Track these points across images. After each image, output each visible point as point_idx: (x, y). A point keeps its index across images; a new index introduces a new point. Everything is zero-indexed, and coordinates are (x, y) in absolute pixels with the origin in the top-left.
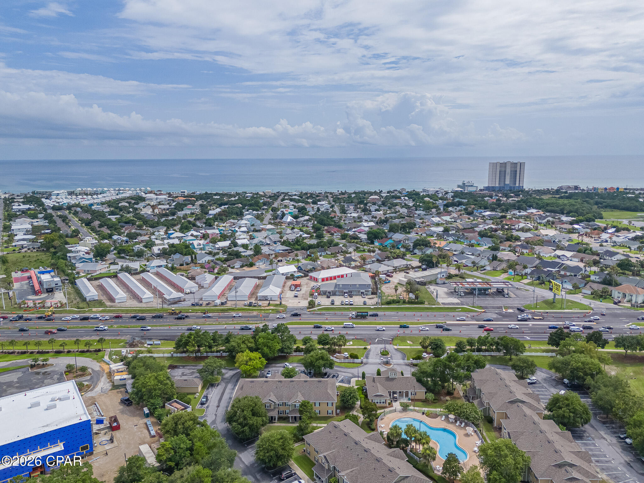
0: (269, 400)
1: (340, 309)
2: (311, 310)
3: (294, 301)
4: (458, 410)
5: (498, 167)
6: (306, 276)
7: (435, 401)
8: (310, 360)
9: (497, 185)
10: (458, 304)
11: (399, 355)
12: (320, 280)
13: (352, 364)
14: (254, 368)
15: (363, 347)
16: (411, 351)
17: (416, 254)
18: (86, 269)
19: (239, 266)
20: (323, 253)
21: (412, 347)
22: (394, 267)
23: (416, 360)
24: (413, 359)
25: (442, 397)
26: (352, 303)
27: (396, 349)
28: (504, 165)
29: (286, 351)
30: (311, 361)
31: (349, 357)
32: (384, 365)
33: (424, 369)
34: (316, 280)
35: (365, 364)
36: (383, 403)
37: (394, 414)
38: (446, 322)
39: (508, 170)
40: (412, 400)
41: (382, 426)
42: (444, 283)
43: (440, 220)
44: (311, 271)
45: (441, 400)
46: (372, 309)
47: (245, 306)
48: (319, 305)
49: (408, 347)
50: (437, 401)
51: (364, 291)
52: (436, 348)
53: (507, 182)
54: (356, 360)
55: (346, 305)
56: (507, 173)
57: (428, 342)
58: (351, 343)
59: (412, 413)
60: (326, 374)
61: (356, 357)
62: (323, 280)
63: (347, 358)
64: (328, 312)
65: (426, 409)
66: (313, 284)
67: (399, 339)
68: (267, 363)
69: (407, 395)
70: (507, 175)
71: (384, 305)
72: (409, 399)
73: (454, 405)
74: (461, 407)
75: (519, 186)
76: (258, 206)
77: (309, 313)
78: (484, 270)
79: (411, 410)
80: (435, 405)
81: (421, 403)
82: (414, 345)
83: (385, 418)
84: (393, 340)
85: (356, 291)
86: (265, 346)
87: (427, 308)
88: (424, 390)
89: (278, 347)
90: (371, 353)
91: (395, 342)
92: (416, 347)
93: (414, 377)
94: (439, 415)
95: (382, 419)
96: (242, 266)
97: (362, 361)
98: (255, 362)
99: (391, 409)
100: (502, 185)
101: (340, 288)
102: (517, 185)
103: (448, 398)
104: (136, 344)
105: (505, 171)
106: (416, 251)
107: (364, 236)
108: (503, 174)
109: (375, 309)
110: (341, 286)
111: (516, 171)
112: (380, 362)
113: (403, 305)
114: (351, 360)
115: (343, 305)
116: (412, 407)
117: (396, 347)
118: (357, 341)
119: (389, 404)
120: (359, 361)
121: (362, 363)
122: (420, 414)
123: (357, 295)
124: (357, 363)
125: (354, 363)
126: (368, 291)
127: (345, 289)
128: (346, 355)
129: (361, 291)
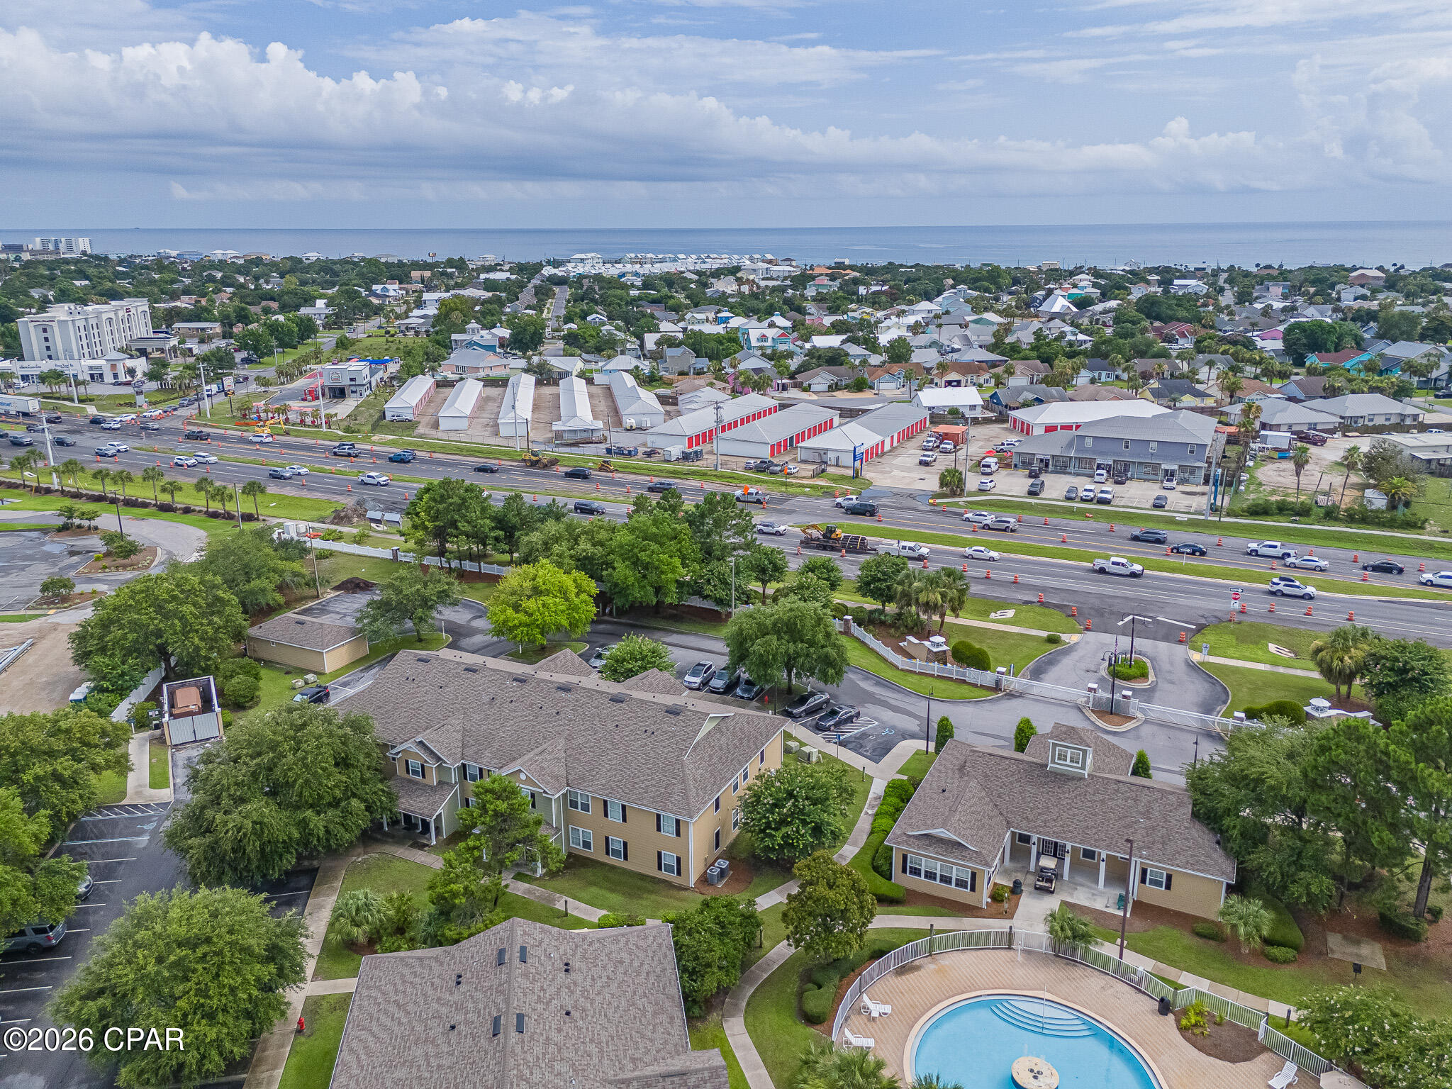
1: (1052, 510)
2: (942, 501)
3: (904, 474)
4: (1394, 1059)
6: (1002, 419)
7: (1276, 951)
11: (1197, 689)
12: (1038, 430)
13: (952, 686)
15: (1045, 634)
16: (1260, 683)
18: (460, 365)
19: (825, 387)
20: (1104, 374)
21: (1281, 670)
22: (1342, 417)
25: (1334, 940)
26: (1109, 496)
27: (1193, 667)
31: (949, 658)
32: (1093, 716)
33: (1251, 762)
34: (1026, 429)
35: (1011, 695)
36: (961, 883)
37: (996, 959)
40: (1141, 908)
41: (876, 1009)
44: (1025, 405)
45: (1322, 953)
46: (1180, 523)
47: (747, 469)
49: (1261, 667)
50: (1291, 953)
51: (1175, 467)
52: (1393, 687)
54: (972, 674)
55: (1083, 500)
57: (1358, 653)
58: (1010, 613)
59: (1097, 981)
61: (979, 661)
62: (1050, 429)
63: (939, 657)
65: (1194, 984)
67: (1232, 633)
69: (1118, 874)
71: (1239, 516)
72: (1121, 900)
73: (1378, 1023)
74: (1422, 1051)
76: (995, 283)
77: (929, 508)
79: (1103, 967)
80: (1264, 972)
81: (1183, 939)
82: (1296, 663)
83: (929, 967)
84: (1200, 628)
85: (1147, 465)
87: (1430, 547)
88: (1222, 872)
90: (1067, 662)
91: (1210, 637)
92: (1299, 673)
94: (1264, 1049)
95: (902, 971)
96: (834, 388)
97: (998, 682)
99: (998, 925)
101: (1086, 450)
103: (1373, 954)
104: (346, 516)
107: (1271, 345)
109: (1192, 524)
110: (1089, 442)
112: (1081, 701)
113: (1319, 523)
114: (952, 669)
115: (1069, 499)
116: (1111, 949)
117: (1196, 657)
118: (1038, 609)
119: (996, 897)
120: (987, 678)
121: (997, 688)
122: (1144, 1006)
123: (1143, 478)
124: (975, 685)
125: (964, 682)
126: (1193, 470)
127: (1102, 454)
128: (938, 645)
129: (1164, 466)
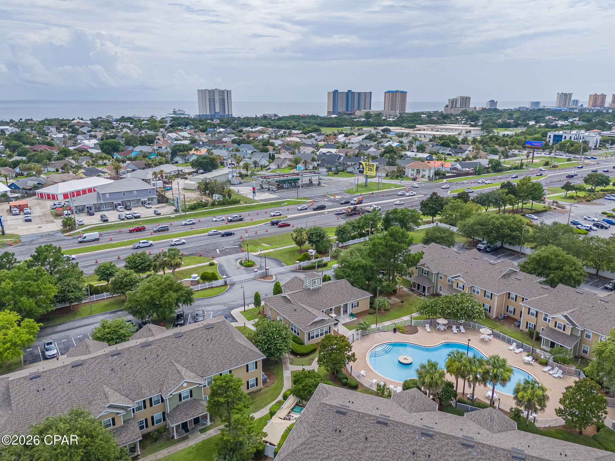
0: (111, 407)
2: (72, 233)
3: (28, 227)
5: (207, 95)
6: (30, 195)
8: (148, 297)
9: (208, 113)
10: (277, 199)
11: (271, 262)
12: (61, 198)
14: (14, 344)
15: (208, 263)
16: (279, 254)
17: (177, 162)
21: (277, 249)
23: (303, 261)
24: (300, 260)
26: (137, 215)
28: (212, 92)
29: (71, 295)
30: (151, 297)
31: (201, 281)
32: (262, 280)
34: (52, 197)
35: (233, 285)
36: (326, 333)
38: (286, 217)
39: (217, 98)
41: (362, 373)
42: (240, 183)
43: (176, 135)
44: (36, 187)
46: (174, 218)
48: (82, 225)
49: (271, 250)
51: (146, 199)
53: (217, 110)
54: (215, 283)
55: (129, 219)
56: (216, 100)
59: (377, 335)
60: (179, 317)
61: (213, 278)
62: (66, 196)
63: (198, 283)
64: (104, 232)
66: (50, 203)
68: (42, 328)
69: (345, 310)
70: (216, 104)
71: (188, 211)
72: (352, 315)
75: (229, 115)
77: (70, 238)
78: (269, 169)
85: (134, 200)
86: (21, 295)
87: (248, 207)
89: (54, 291)
90: (227, 268)
93: (344, 281)
94: (416, 327)
97: (226, 282)
98: (10, 332)
100: (213, 113)
101: (107, 199)
102: (227, 113)
105: (214, 99)
106: (177, 159)
108: (212, 102)
110: (108, 196)
111: (224, 99)
114: (207, 284)
115: (123, 220)
116: (373, 326)
117: (255, 254)
120: (220, 282)
121: (226, 284)
122: (391, 333)
123: (137, 207)
124: (217, 287)
125: (212, 287)
126: (152, 199)
127: (116, 199)
128: (195, 278)
129: (142, 200)
